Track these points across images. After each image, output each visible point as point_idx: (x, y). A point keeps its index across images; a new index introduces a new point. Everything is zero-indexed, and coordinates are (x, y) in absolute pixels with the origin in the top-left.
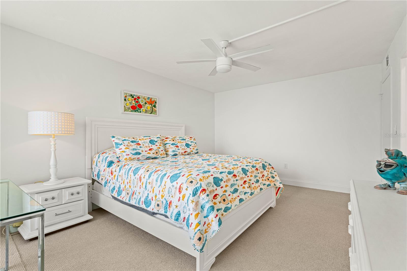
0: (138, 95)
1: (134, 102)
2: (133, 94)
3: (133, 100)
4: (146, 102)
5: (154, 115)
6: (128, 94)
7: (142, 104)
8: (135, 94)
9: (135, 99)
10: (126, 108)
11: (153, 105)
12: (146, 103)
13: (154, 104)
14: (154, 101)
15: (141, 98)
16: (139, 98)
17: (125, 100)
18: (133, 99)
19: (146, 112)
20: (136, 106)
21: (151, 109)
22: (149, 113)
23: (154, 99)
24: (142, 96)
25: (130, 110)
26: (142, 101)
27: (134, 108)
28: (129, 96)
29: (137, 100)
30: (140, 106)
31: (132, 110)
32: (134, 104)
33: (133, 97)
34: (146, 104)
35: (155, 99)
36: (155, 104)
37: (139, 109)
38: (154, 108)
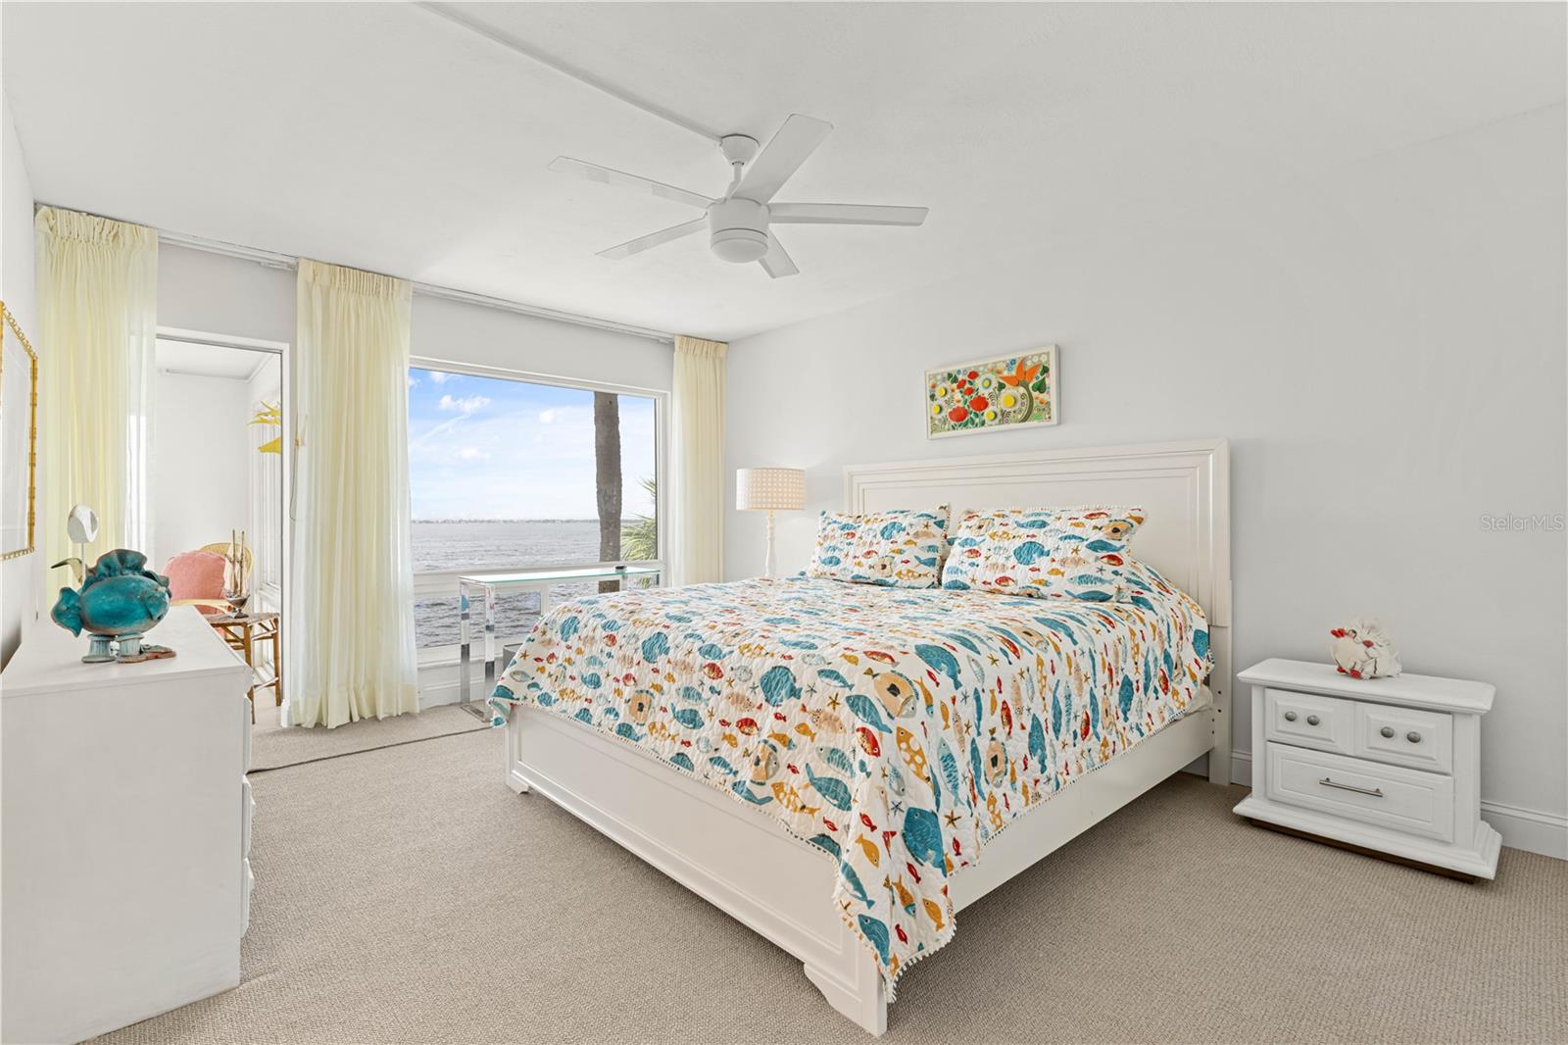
0: (971, 366)
1: (958, 395)
2: (952, 369)
3: (957, 391)
4: (1001, 381)
5: (1042, 424)
6: (939, 377)
7: (986, 396)
8: (960, 367)
9: (961, 385)
10: (936, 422)
11: (1031, 385)
12: (1001, 387)
13: (1037, 378)
14: (1034, 369)
15: (984, 373)
16: (973, 375)
17: (932, 397)
18: (955, 385)
19: (1003, 416)
20: (966, 407)
21: (1026, 401)
22: (1016, 422)
23: (1036, 360)
24: (985, 366)
25: (947, 427)
26: (987, 383)
27: (960, 417)
28: (944, 380)
29: (967, 386)
30: (981, 404)
31: (953, 423)
32: (959, 401)
33: (955, 380)
34: (1003, 391)
35: (1040, 355)
36: (1041, 378)
37: (977, 416)
38: (1035, 394)
